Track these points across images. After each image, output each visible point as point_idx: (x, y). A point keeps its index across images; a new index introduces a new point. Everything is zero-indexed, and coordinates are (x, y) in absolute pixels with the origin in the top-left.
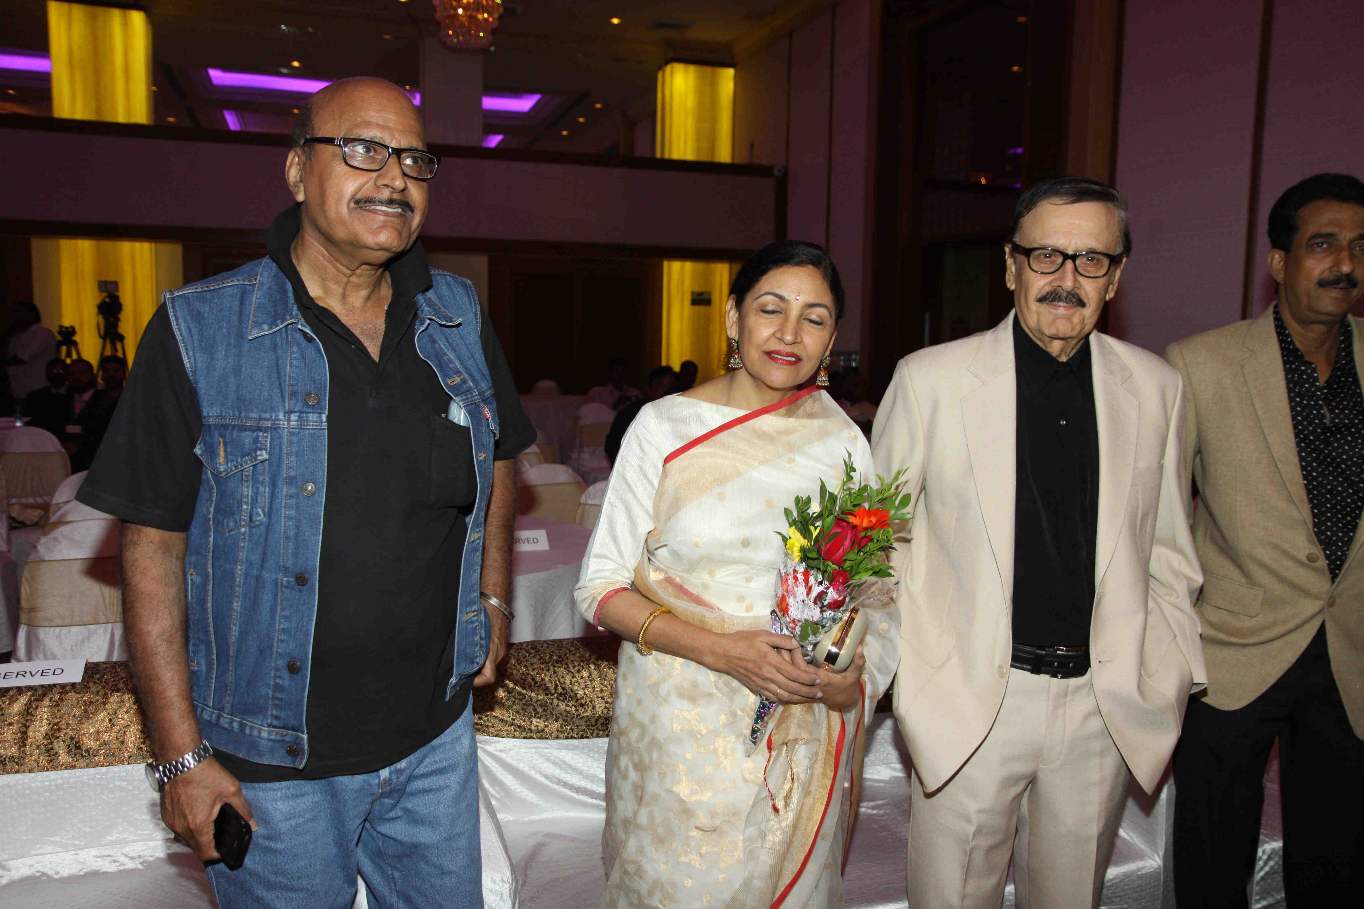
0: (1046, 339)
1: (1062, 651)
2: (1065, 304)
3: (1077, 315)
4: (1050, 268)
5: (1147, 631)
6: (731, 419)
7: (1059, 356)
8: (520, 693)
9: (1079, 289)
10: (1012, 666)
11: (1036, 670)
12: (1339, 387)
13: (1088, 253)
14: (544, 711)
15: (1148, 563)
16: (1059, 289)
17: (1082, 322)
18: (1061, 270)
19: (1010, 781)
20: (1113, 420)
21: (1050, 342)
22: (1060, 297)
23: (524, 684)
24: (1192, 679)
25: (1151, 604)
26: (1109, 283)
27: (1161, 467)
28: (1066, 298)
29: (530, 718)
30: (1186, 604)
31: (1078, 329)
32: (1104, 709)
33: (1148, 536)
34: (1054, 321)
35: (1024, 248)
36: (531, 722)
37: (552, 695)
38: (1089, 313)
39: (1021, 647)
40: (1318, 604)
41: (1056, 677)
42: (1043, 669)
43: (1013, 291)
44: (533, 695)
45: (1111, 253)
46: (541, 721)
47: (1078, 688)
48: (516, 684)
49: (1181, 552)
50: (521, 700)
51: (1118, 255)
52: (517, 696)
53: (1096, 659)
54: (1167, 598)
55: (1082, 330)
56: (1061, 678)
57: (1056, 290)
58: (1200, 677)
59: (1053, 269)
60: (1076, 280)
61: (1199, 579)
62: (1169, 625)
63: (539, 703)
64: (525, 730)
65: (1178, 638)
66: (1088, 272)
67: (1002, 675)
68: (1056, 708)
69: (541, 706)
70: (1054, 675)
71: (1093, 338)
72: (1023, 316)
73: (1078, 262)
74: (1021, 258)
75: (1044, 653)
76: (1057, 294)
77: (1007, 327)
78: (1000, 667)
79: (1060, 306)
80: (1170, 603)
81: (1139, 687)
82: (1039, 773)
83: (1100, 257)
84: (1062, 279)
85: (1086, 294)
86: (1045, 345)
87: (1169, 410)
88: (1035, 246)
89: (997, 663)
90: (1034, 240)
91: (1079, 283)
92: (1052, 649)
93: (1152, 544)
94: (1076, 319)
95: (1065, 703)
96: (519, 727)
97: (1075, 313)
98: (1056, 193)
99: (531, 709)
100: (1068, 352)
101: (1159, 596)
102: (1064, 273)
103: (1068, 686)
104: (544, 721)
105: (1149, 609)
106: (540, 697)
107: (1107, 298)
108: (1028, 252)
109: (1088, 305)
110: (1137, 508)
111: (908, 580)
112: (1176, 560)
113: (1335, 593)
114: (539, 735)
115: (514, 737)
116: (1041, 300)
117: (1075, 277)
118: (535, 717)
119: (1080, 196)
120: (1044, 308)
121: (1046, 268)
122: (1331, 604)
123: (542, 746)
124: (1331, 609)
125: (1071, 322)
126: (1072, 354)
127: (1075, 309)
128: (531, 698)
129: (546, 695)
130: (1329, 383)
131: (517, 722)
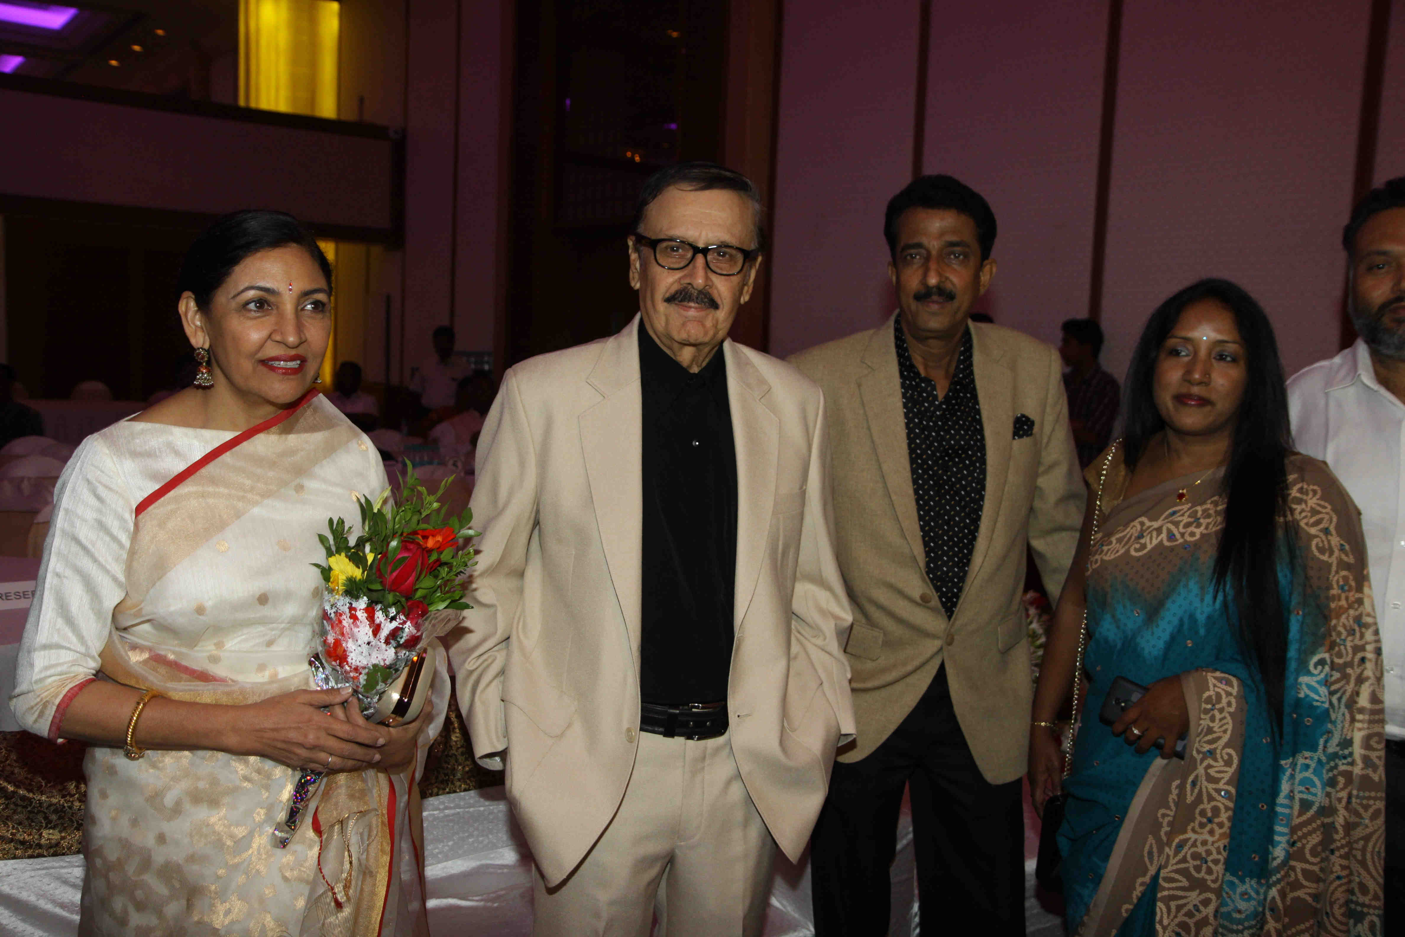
0: (676, 346)
1: (697, 708)
2: (696, 305)
3: (710, 318)
4: (679, 263)
5: (790, 679)
6: (216, 445)
7: (690, 366)
8: (23, 798)
9: (711, 287)
10: (641, 729)
11: (669, 733)
12: (957, 404)
13: (719, 247)
14: (60, 818)
15: (791, 601)
16: (690, 287)
17: (715, 326)
18: (691, 266)
19: (644, 863)
20: (752, 439)
21: (681, 349)
22: (690, 297)
23: (30, 785)
24: (840, 730)
25: (795, 648)
26: (744, 284)
27: (803, 493)
28: (697, 298)
29: (39, 830)
30: (834, 646)
31: (711, 333)
32: (744, 770)
33: (789, 572)
34: (684, 324)
35: (649, 239)
36: (41, 835)
37: (73, 796)
38: (723, 316)
39: (650, 706)
40: (938, 643)
41: (693, 739)
42: (677, 731)
43: (638, 290)
44: (44, 798)
45: (745, 247)
46: (56, 832)
47: (717, 750)
48: (18, 787)
49: (829, 588)
50: (25, 807)
51: (752, 251)
52: (19, 802)
53: (735, 714)
54: (813, 640)
55: (714, 335)
56: (698, 739)
57: (685, 288)
58: (848, 727)
59: (682, 265)
60: (707, 278)
61: (847, 617)
62: (815, 670)
63: (52, 808)
64: (31, 847)
65: (826, 685)
66: (721, 269)
67: (631, 740)
68: (694, 773)
69: (56, 811)
70: (690, 737)
71: (727, 346)
72: (649, 317)
73: (709, 257)
74: (646, 251)
75: (678, 711)
76: (686, 294)
77: (631, 332)
78: (629, 730)
79: (690, 307)
80: (816, 645)
81: (781, 743)
82: (677, 851)
83: (734, 252)
84: (692, 275)
85: (720, 295)
86: (674, 353)
87: (811, 430)
88: (662, 237)
89: (625, 725)
90: (661, 230)
91: (711, 280)
92: (686, 707)
93: (794, 579)
94: (709, 323)
95: (703, 768)
96: (23, 843)
97: (707, 315)
98: (685, 178)
99: (40, 817)
100: (700, 362)
101: (806, 638)
102: (694, 267)
103: (706, 748)
104: (60, 832)
105: (792, 655)
106: (54, 801)
107: (742, 301)
108: (654, 244)
109: (721, 306)
110: (778, 540)
111: (520, 630)
112: (823, 596)
113: (952, 630)
114: (52, 851)
115: (15, 857)
116: (670, 300)
117: (706, 273)
118: (46, 828)
119: (710, 183)
120: (673, 310)
121: (673, 263)
122: (950, 641)
123: (57, 865)
124: (950, 647)
125: (703, 326)
126: (704, 364)
127: (708, 311)
128: (41, 803)
129: (63, 796)
130: (947, 399)
131: (20, 837)
